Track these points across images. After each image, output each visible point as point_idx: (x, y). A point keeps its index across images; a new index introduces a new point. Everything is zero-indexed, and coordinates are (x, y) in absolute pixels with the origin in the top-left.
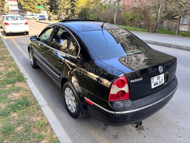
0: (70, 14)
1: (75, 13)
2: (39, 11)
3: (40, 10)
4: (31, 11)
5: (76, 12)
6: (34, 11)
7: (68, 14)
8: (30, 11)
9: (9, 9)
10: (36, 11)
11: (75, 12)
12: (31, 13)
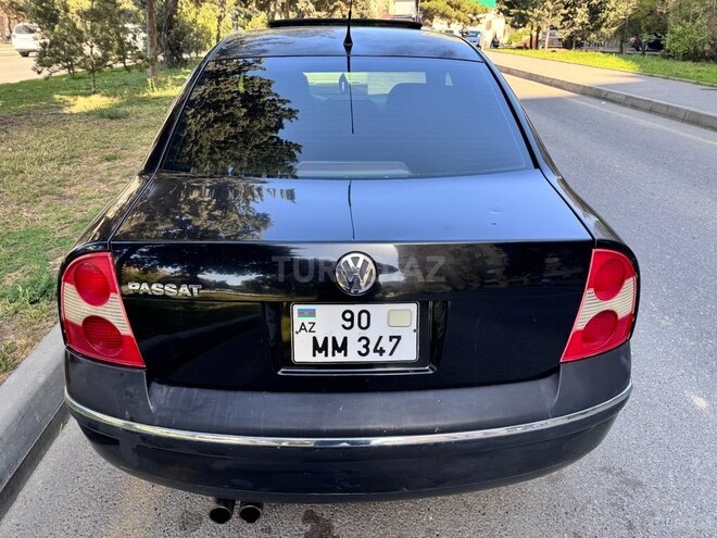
0: (582, 24)
1: (604, 20)
2: (475, 14)
3: (479, 10)
4: (448, 17)
5: (612, 14)
6: (456, 18)
7: (574, 24)
8: (443, 16)
9: (387, 11)
10: (462, 16)
11: (604, 16)
12: (445, 22)
